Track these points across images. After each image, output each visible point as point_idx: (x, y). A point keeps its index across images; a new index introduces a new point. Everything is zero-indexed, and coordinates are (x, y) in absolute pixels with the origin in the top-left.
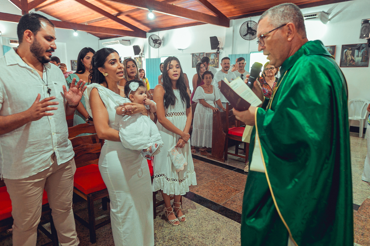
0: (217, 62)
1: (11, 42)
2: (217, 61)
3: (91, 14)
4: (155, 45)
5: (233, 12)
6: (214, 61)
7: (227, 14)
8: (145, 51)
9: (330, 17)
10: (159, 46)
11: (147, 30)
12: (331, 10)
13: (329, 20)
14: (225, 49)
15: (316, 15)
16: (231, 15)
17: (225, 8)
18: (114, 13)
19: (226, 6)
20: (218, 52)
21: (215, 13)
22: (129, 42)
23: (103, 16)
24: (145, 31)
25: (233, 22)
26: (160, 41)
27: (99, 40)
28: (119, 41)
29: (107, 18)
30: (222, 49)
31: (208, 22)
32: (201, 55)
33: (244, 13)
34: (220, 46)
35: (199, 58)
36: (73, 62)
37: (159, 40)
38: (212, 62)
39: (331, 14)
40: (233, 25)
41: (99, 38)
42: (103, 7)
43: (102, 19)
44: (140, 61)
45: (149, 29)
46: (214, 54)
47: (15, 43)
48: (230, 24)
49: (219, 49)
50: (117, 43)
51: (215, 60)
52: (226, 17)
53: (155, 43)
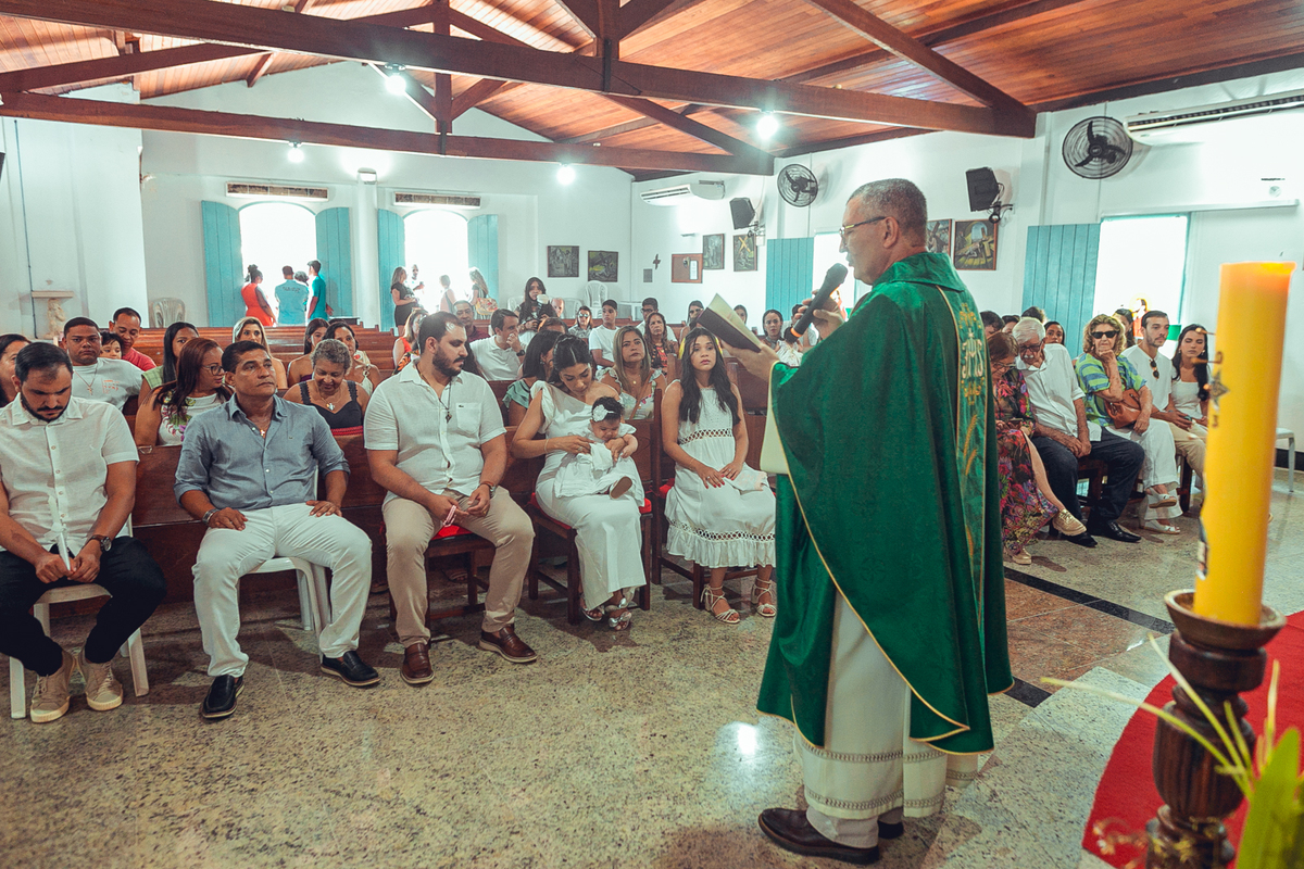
0: (991, 251)
1: (397, 200)
2: (993, 246)
3: (611, 112)
4: (797, 197)
6: (983, 248)
7: (1023, 97)
8: (767, 214)
10: (812, 198)
11: (775, 149)
14: (1019, 209)
16: (1040, 99)
17: (1014, 80)
19: (1026, 71)
20: (995, 217)
21: (979, 99)
22: (721, 188)
23: (643, 117)
24: (770, 153)
25: (1047, 119)
26: (813, 185)
27: (632, 181)
28: (688, 186)
29: (652, 120)
30: (1010, 206)
32: (941, 226)
33: (1085, 90)
34: (1002, 198)
35: (935, 236)
36: (555, 252)
37: (811, 181)
38: (976, 250)
40: (1047, 128)
41: (633, 177)
43: (642, 125)
44: (749, 247)
46: (983, 226)
47: (407, 201)
48: (1037, 126)
49: (997, 207)
50: (683, 191)
51: (986, 244)
52: (1020, 105)
53: (797, 191)
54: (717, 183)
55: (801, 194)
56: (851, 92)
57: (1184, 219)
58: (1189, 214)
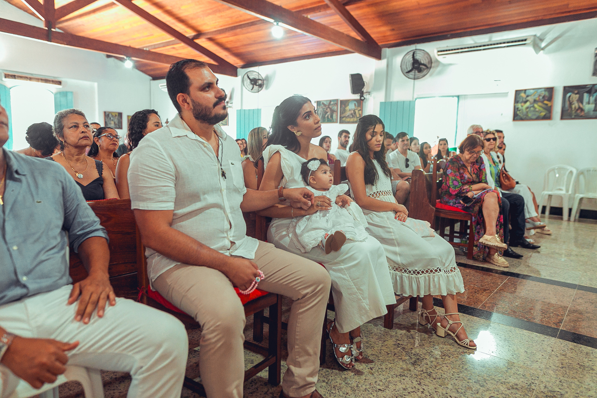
0: (360, 114)
1: (5, 77)
2: (360, 112)
3: (148, 36)
4: (253, 88)
5: (388, 36)
6: (355, 113)
7: (378, 40)
8: (234, 97)
9: (543, 45)
10: (260, 89)
11: (237, 64)
12: (545, 34)
13: (543, 49)
14: (374, 94)
15: (525, 40)
16: (384, 42)
17: (376, 30)
18: (190, 33)
19: (379, 26)
20: (363, 98)
21: (362, 37)
23: (173, 39)
24: (235, 65)
25: (387, 51)
26: (260, 82)
27: (151, 80)
29: (177, 41)
30: (369, 93)
31: (355, 50)
32: (332, 103)
33: (405, 38)
34: (365, 90)
35: (329, 108)
36: (108, 115)
37: (259, 80)
38: (352, 114)
39: (545, 41)
40: (387, 56)
41: (151, 78)
42: (173, 24)
45: (241, 63)
46: (356, 102)
47: (13, 78)
48: (382, 54)
49: (362, 94)
51: (357, 111)
52: (377, 44)
53: (253, 84)
55: (255, 86)
56: (316, 22)
57: (456, 98)
58: (458, 97)
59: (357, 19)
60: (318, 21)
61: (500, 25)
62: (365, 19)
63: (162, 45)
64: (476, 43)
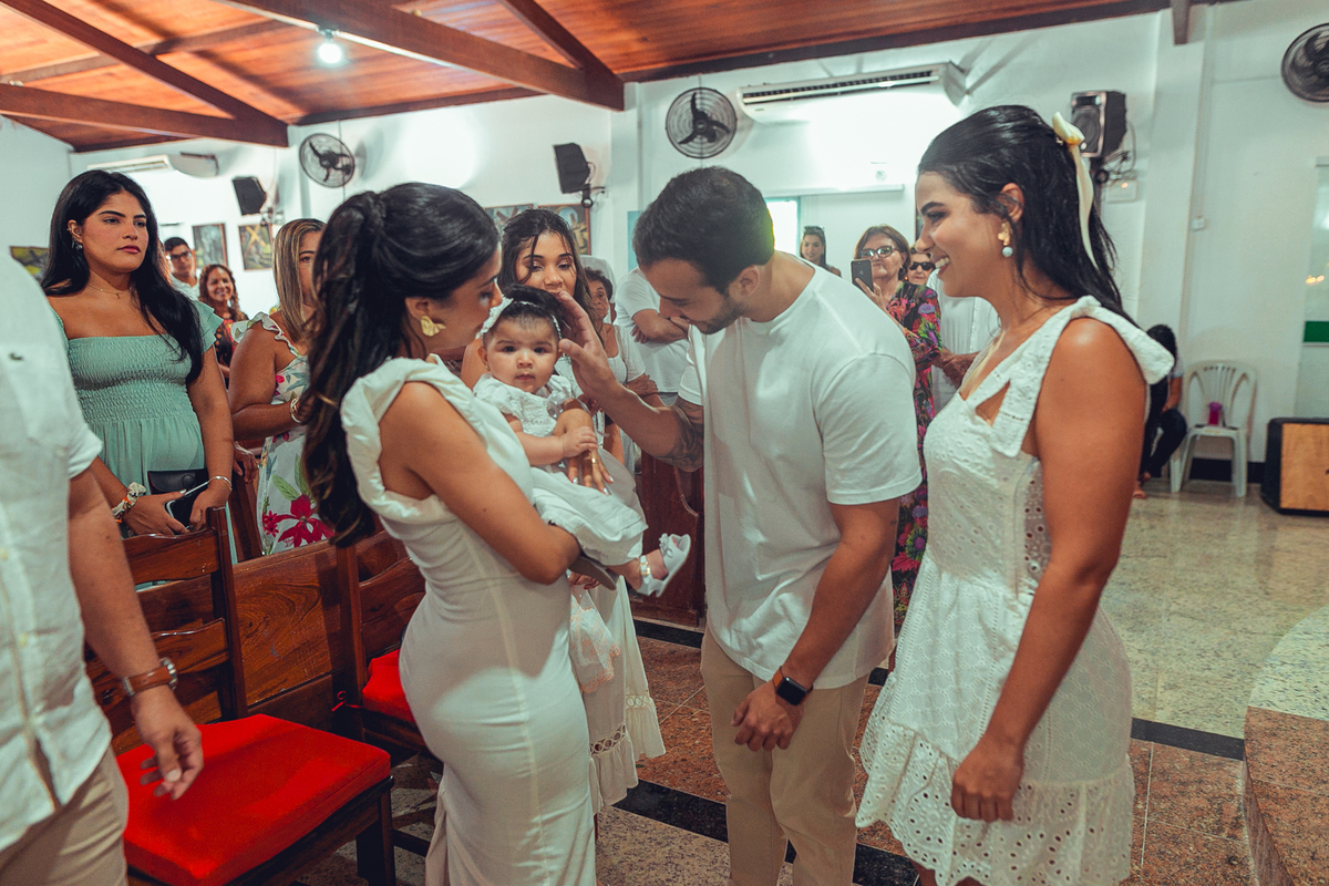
0: (584, 240)
2: (586, 234)
3: (31, 44)
4: (328, 175)
5: (635, 53)
7: (614, 63)
8: (284, 196)
9: (969, 82)
10: (347, 178)
11: (286, 113)
12: (971, 58)
13: (968, 92)
14: (612, 192)
15: (928, 74)
16: (628, 67)
17: (604, 40)
18: (143, 40)
19: (613, 31)
20: (587, 202)
21: (570, 58)
22: (213, 162)
23: (95, 53)
24: (280, 117)
25: (635, 90)
26: (345, 161)
27: (70, 152)
28: (166, 159)
29: (109, 59)
30: (602, 189)
31: (548, 89)
33: (677, 59)
34: (593, 181)
37: (343, 155)
39: (972, 73)
40: (637, 101)
41: (70, 147)
42: (92, 14)
43: (88, 65)
44: (264, 239)
45: (297, 113)
46: (572, 211)
48: (626, 97)
49: (587, 191)
50: (157, 166)
52: (609, 72)
53: (327, 167)
54: (206, 157)
55: (333, 171)
56: (434, 25)
57: (794, 204)
58: (798, 199)
59: (552, 14)
60: (438, 20)
61: (879, 34)
62: (575, 13)
63: (75, 68)
64: (832, 77)
